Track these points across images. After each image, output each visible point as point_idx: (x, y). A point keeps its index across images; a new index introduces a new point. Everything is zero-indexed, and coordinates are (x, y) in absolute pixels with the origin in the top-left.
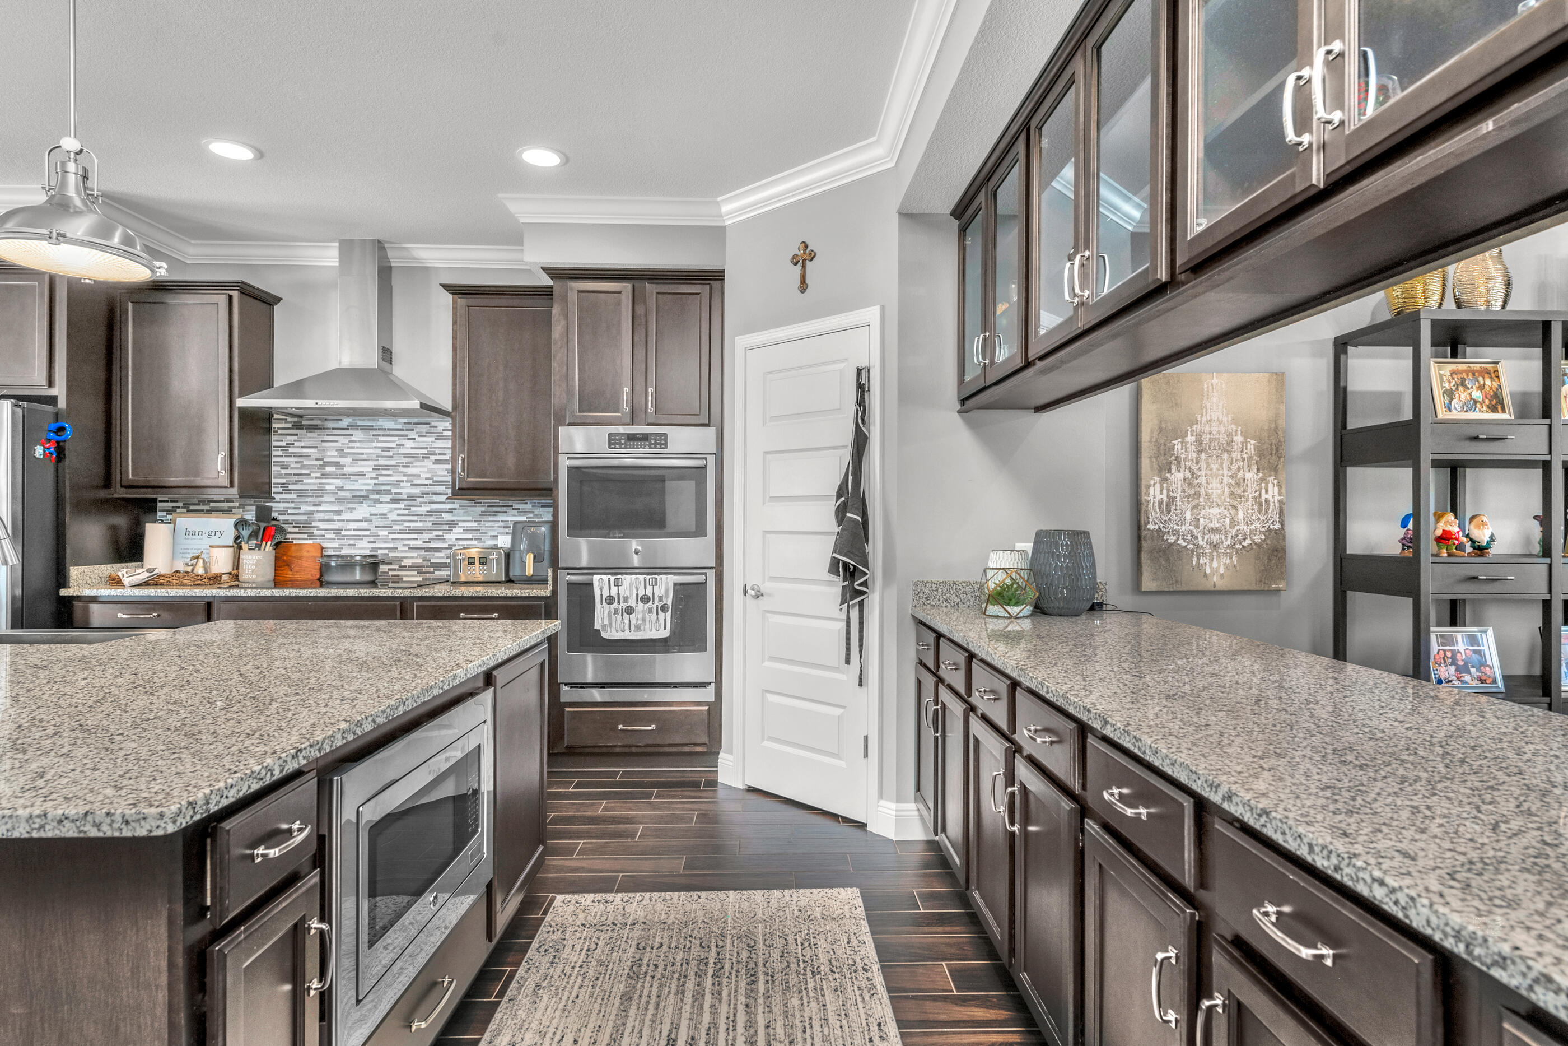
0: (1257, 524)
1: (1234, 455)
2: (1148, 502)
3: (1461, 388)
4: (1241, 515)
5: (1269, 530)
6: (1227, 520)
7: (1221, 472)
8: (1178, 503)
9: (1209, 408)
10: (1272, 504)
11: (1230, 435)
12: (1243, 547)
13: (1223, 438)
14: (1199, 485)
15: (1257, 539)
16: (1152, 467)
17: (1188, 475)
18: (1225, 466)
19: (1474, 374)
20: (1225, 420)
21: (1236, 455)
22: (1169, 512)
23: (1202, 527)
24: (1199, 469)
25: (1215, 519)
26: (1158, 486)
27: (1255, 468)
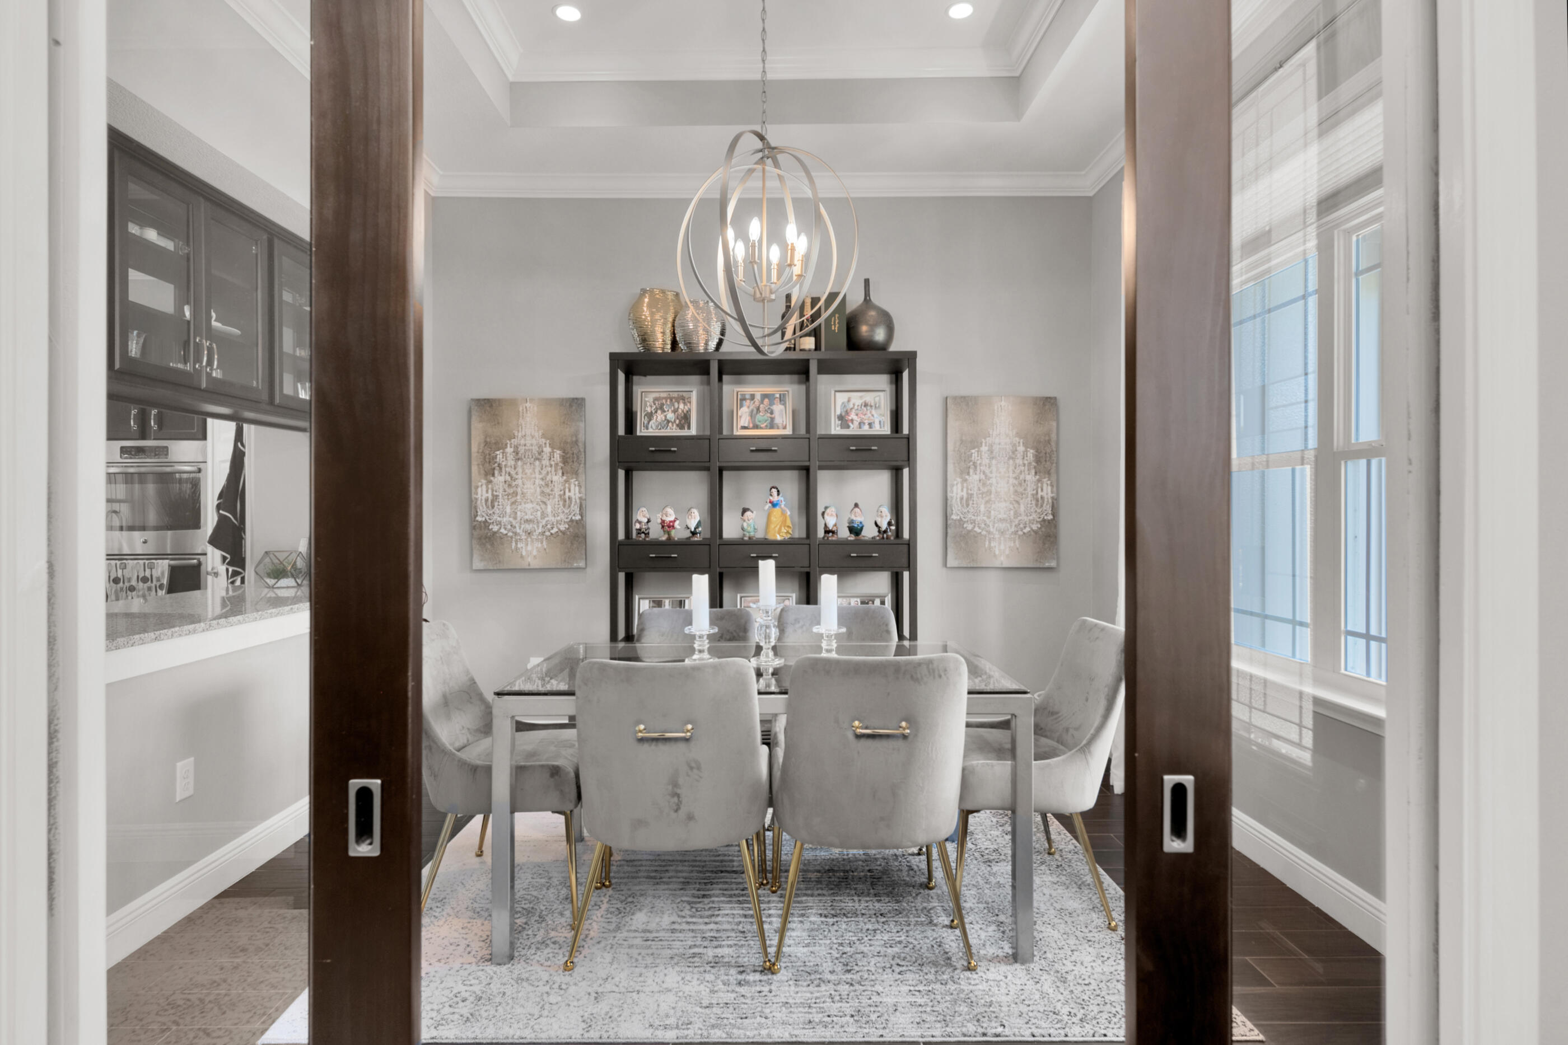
0: (562, 516)
1: (544, 462)
2: (476, 499)
3: (659, 412)
4: (549, 509)
5: (572, 521)
6: (539, 513)
7: (533, 476)
8: (500, 500)
9: (523, 425)
10: (574, 500)
11: (540, 446)
12: (552, 534)
13: (535, 449)
14: (517, 486)
15: (562, 527)
16: (479, 472)
17: (508, 478)
18: (537, 471)
19: (671, 400)
20: (536, 434)
21: (545, 462)
22: (493, 507)
23: (519, 519)
24: (517, 473)
25: (529, 513)
26: (484, 487)
27: (560, 472)
